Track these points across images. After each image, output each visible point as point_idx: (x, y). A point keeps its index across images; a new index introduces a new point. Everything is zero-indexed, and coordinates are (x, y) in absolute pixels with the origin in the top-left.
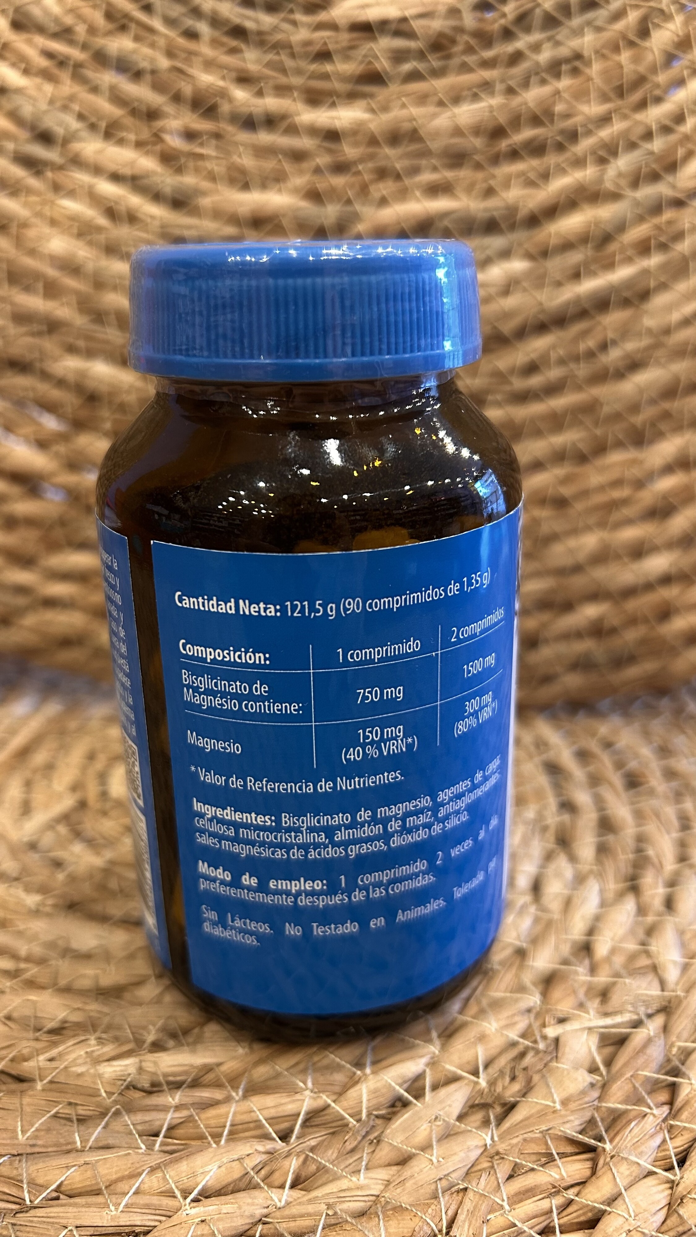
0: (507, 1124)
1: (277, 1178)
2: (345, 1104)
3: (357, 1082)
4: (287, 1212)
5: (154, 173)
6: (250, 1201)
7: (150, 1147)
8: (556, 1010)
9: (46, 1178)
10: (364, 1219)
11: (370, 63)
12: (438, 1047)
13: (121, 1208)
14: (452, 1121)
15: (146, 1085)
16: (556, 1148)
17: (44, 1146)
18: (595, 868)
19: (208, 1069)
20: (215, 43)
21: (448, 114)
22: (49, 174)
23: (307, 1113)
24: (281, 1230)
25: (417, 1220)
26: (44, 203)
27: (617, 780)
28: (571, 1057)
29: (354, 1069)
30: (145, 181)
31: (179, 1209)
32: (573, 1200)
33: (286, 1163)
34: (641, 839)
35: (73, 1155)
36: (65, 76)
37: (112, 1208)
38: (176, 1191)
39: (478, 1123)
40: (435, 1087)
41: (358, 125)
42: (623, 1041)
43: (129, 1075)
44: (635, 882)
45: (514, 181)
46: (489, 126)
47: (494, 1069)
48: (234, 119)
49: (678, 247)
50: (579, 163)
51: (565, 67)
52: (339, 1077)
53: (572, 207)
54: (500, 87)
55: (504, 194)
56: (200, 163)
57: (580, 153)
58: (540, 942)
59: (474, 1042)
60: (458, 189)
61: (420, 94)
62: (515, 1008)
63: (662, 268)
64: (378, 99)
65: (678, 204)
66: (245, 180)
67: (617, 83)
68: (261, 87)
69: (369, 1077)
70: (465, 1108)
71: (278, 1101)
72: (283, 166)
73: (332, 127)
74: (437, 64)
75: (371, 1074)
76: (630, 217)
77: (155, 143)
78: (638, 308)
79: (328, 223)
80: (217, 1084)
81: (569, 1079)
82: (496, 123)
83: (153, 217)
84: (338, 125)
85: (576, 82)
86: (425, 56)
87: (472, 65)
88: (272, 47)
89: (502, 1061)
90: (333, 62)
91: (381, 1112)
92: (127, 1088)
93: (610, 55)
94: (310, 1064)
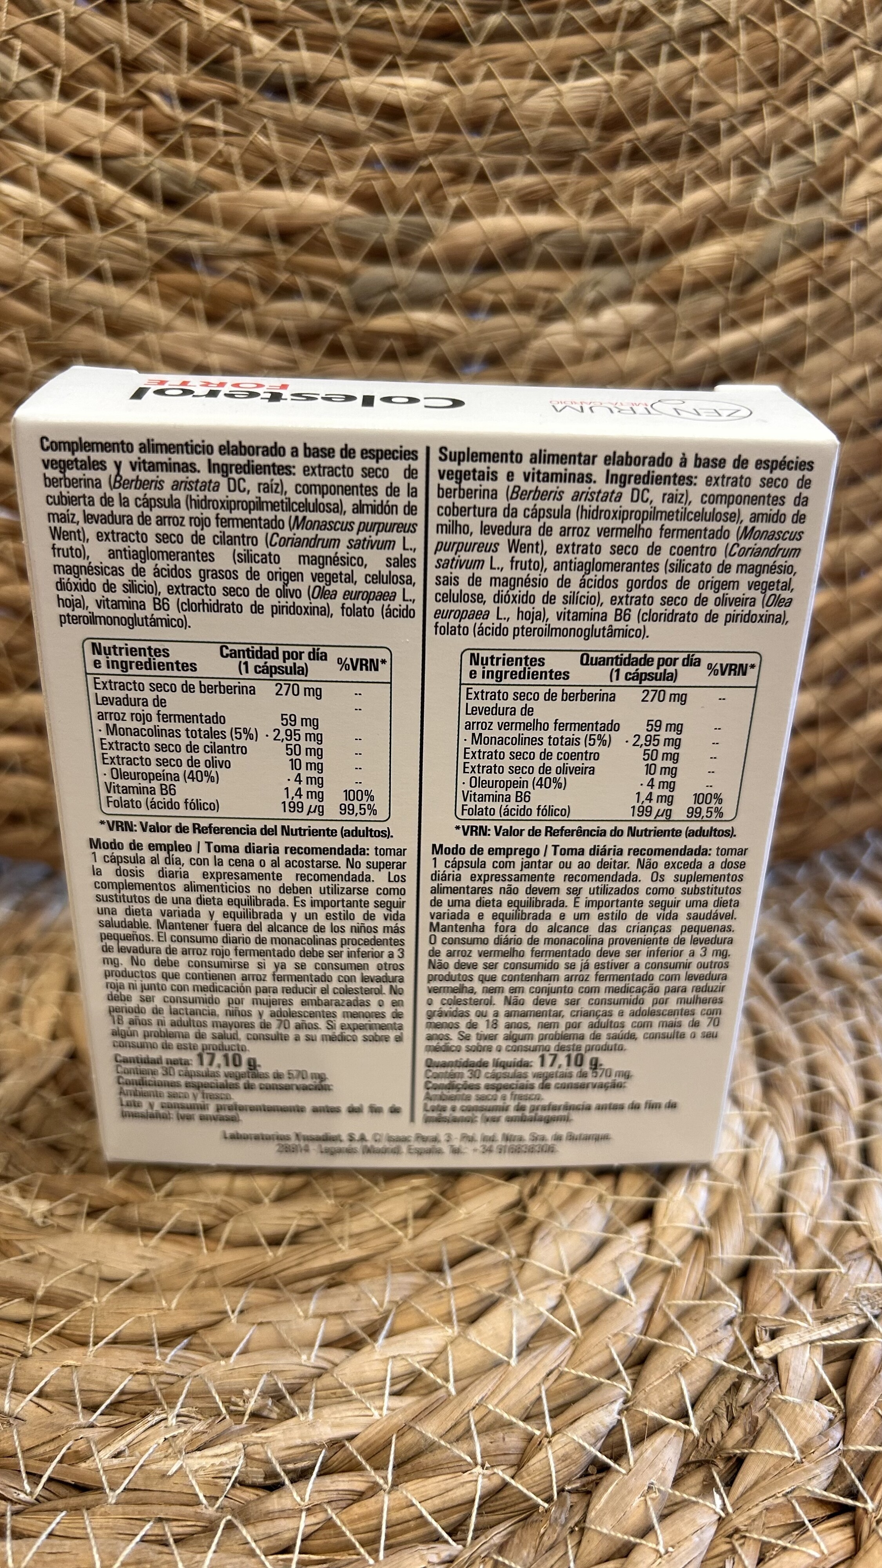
0: (739, 1487)
2: (527, 1479)
3: (539, 1445)
5: (139, 151)
8: (766, 1318)
11: (443, 10)
12: (629, 1384)
14: (670, 1490)
15: (260, 1480)
16: (806, 1514)
18: (767, 1111)
19: (336, 1446)
21: (549, 90)
23: (483, 1498)
28: (797, 1384)
29: (529, 1427)
30: (125, 163)
34: (812, 1069)
39: (699, 1487)
40: (638, 1442)
41: (428, 98)
42: (852, 1354)
43: (234, 1468)
44: (821, 1132)
45: (637, 192)
46: (603, 112)
47: (704, 1409)
48: (250, 80)
49: (840, 292)
50: (719, 172)
51: (704, 36)
52: (513, 1441)
53: (709, 231)
54: (619, 57)
55: (623, 210)
56: (206, 140)
57: (721, 158)
58: (725, 1224)
59: (676, 1374)
60: (563, 199)
61: (512, 59)
62: (715, 1321)
63: (820, 319)
64: (454, 62)
65: (842, 234)
66: (270, 169)
67: (768, 63)
68: (292, 34)
69: (554, 1439)
70: (679, 1468)
71: (443, 1486)
72: (324, 151)
73: (391, 99)
74: (535, 19)
75: (554, 1434)
76: (783, 250)
77: (139, 107)
78: (790, 373)
79: (389, 239)
80: (352, 1467)
81: (805, 1417)
82: (612, 108)
83: (138, 216)
84: (402, 97)
85: (716, 57)
86: (520, 6)
87: (582, 23)
89: (713, 1397)
90: (394, 5)
91: (574, 1486)
92: (233, 1486)
93: (760, 23)
94: (473, 1426)
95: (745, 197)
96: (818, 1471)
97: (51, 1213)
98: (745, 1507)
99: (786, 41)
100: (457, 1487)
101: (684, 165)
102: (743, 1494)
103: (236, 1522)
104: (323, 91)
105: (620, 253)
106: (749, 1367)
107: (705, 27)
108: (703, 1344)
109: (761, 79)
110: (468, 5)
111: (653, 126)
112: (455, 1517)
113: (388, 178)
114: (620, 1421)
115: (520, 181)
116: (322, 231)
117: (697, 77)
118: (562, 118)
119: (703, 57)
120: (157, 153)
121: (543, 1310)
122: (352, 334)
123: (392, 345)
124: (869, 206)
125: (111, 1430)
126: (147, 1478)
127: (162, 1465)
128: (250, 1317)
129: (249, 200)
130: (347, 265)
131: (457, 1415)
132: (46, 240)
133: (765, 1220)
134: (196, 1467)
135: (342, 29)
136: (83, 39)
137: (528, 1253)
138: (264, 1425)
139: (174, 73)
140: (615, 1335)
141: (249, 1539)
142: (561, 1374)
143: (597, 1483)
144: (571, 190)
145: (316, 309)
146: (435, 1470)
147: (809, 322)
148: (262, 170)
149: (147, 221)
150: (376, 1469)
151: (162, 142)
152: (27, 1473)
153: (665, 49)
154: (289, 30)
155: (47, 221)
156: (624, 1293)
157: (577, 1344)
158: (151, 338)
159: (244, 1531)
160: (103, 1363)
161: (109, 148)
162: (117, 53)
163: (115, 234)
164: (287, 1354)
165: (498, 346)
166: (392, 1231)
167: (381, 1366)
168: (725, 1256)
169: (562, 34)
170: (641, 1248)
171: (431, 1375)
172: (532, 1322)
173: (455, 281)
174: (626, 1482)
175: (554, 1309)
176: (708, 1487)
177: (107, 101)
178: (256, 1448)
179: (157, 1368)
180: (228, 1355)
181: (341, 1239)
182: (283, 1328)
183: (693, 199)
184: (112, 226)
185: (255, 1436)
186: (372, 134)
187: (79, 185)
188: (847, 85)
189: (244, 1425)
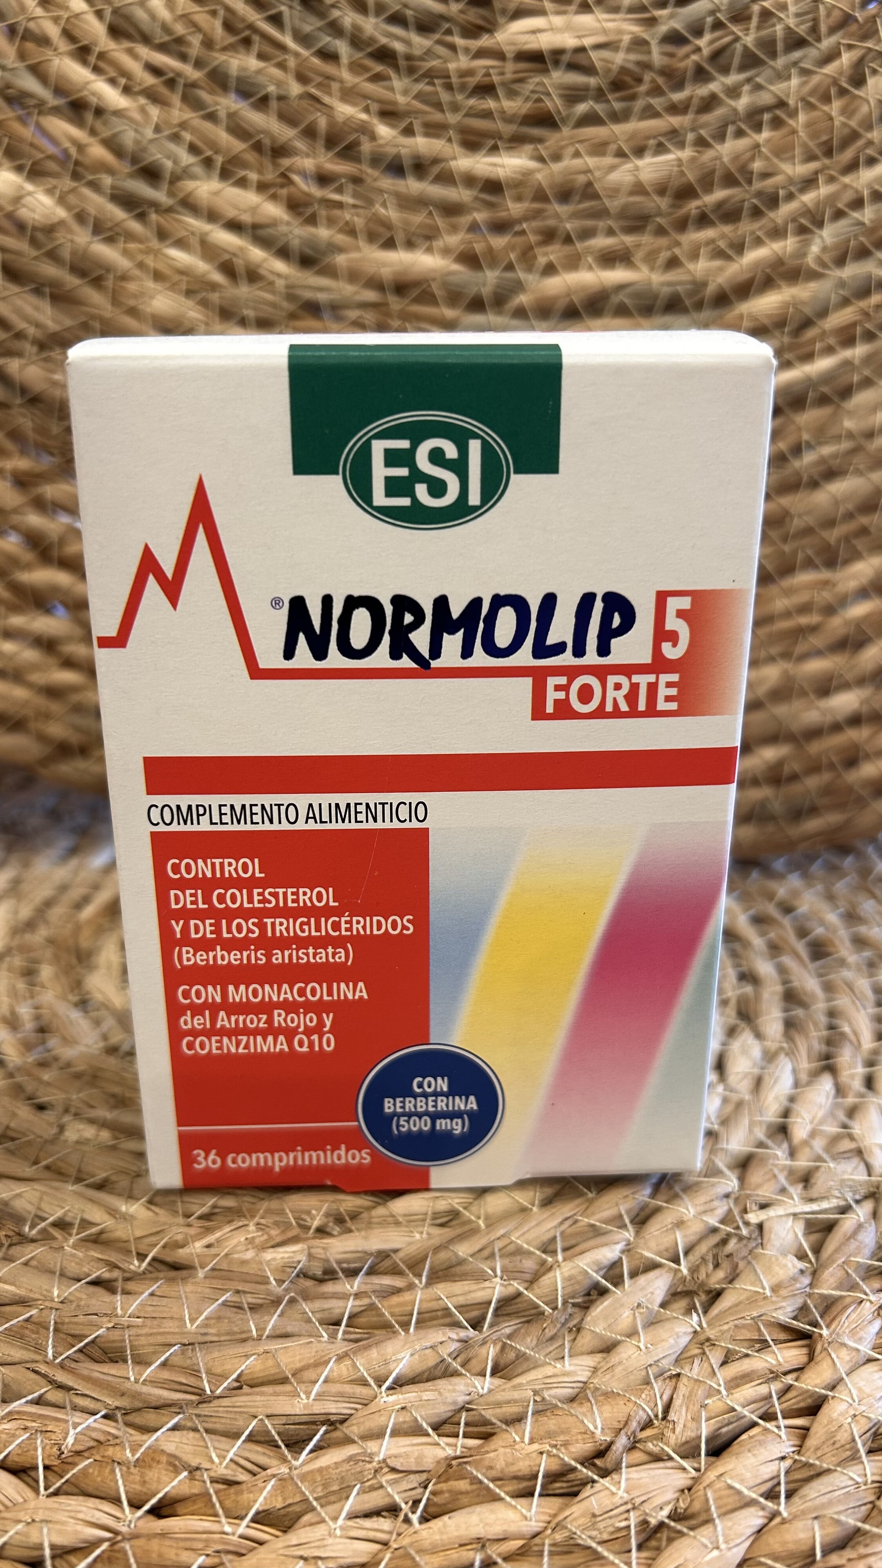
0: (715, 1310)
1: (475, 1365)
2: (537, 1291)
3: (550, 1269)
4: (491, 1399)
5: (281, 222)
6: (451, 1387)
7: (333, 1336)
8: (758, 1195)
9: (226, 1367)
10: (575, 1405)
11: (539, 100)
12: (632, 1233)
13: (312, 1396)
14: (656, 1308)
15: (319, 1273)
16: (770, 1335)
17: (216, 1335)
18: (785, 1045)
19: (383, 1255)
20: (356, 67)
21: (629, 166)
22: (154, 217)
23: (499, 1301)
24: (488, 1417)
25: (631, 1405)
26: (148, 251)
27: (801, 947)
28: (777, 1243)
29: (544, 1256)
30: (270, 231)
31: (376, 1397)
32: (791, 1386)
33: (483, 1351)
34: (832, 1014)
35: (250, 1343)
36: (176, 99)
37: (303, 1396)
38: (369, 1379)
39: (682, 1311)
40: (634, 1274)
41: (524, 174)
42: (829, 1227)
43: (299, 1262)
44: (831, 1061)
45: (703, 251)
46: (676, 183)
47: (695, 1257)
48: (376, 160)
50: (777, 233)
52: (529, 1264)
53: (768, 284)
54: (690, 137)
55: (691, 266)
56: (337, 212)
57: (779, 221)
58: (733, 1125)
59: (672, 1229)
60: (638, 257)
61: (597, 141)
62: (713, 1193)
63: (868, 360)
64: (547, 144)
66: (389, 235)
67: (824, 138)
68: (411, 123)
69: (563, 1265)
70: (668, 1294)
71: (467, 1288)
72: (434, 219)
73: (493, 176)
74: (617, 106)
75: (564, 1261)
76: (834, 300)
77: (282, 186)
78: (838, 406)
79: (486, 291)
80: (395, 1271)
81: (778, 1265)
82: (684, 180)
83: (279, 275)
84: (501, 174)
85: (777, 134)
86: (605, 95)
87: (659, 109)
88: (424, 75)
89: (703, 1248)
90: (496, 97)
91: (576, 1301)
92: (298, 1276)
93: (818, 104)
94: (496, 1250)
95: (801, 253)
96: (784, 1304)
98: (718, 1324)
99: (842, 119)
100: (479, 1289)
101: (746, 227)
102: (717, 1315)
103: (297, 1299)
104: (435, 170)
105: (687, 302)
106: (738, 1228)
107: (769, 109)
108: (700, 1209)
109: (818, 152)
110: (562, 96)
111: (719, 194)
112: (475, 1314)
113: (487, 241)
114: (621, 1259)
115: (601, 242)
116: (430, 286)
117: (759, 151)
118: (639, 189)
119: (765, 134)
120: (296, 223)
125: (204, 1230)
126: (229, 1262)
127: (242, 1255)
129: (370, 260)
130: (450, 314)
131: (484, 1241)
132: (203, 294)
133: (769, 1123)
134: (269, 1259)
135: (452, 118)
136: (240, 131)
138: (325, 1236)
139: (314, 158)
140: (625, 1197)
141: (308, 1311)
142: (575, 1221)
143: (595, 1300)
144: (645, 249)
146: (464, 1277)
147: (857, 362)
149: (285, 278)
150: (415, 1275)
151: (299, 214)
152: (137, 1253)
154: (409, 120)
155: (205, 279)
157: (591, 1201)
159: (304, 1305)
161: (258, 219)
162: (267, 142)
163: (260, 289)
167: (422, 1208)
168: (730, 1147)
169: (641, 118)
171: (466, 1212)
174: (621, 1300)
176: (689, 1309)
177: (258, 181)
178: (318, 1250)
183: (754, 256)
185: (317, 1243)
186: (475, 205)
187: (230, 249)
189: (309, 1234)
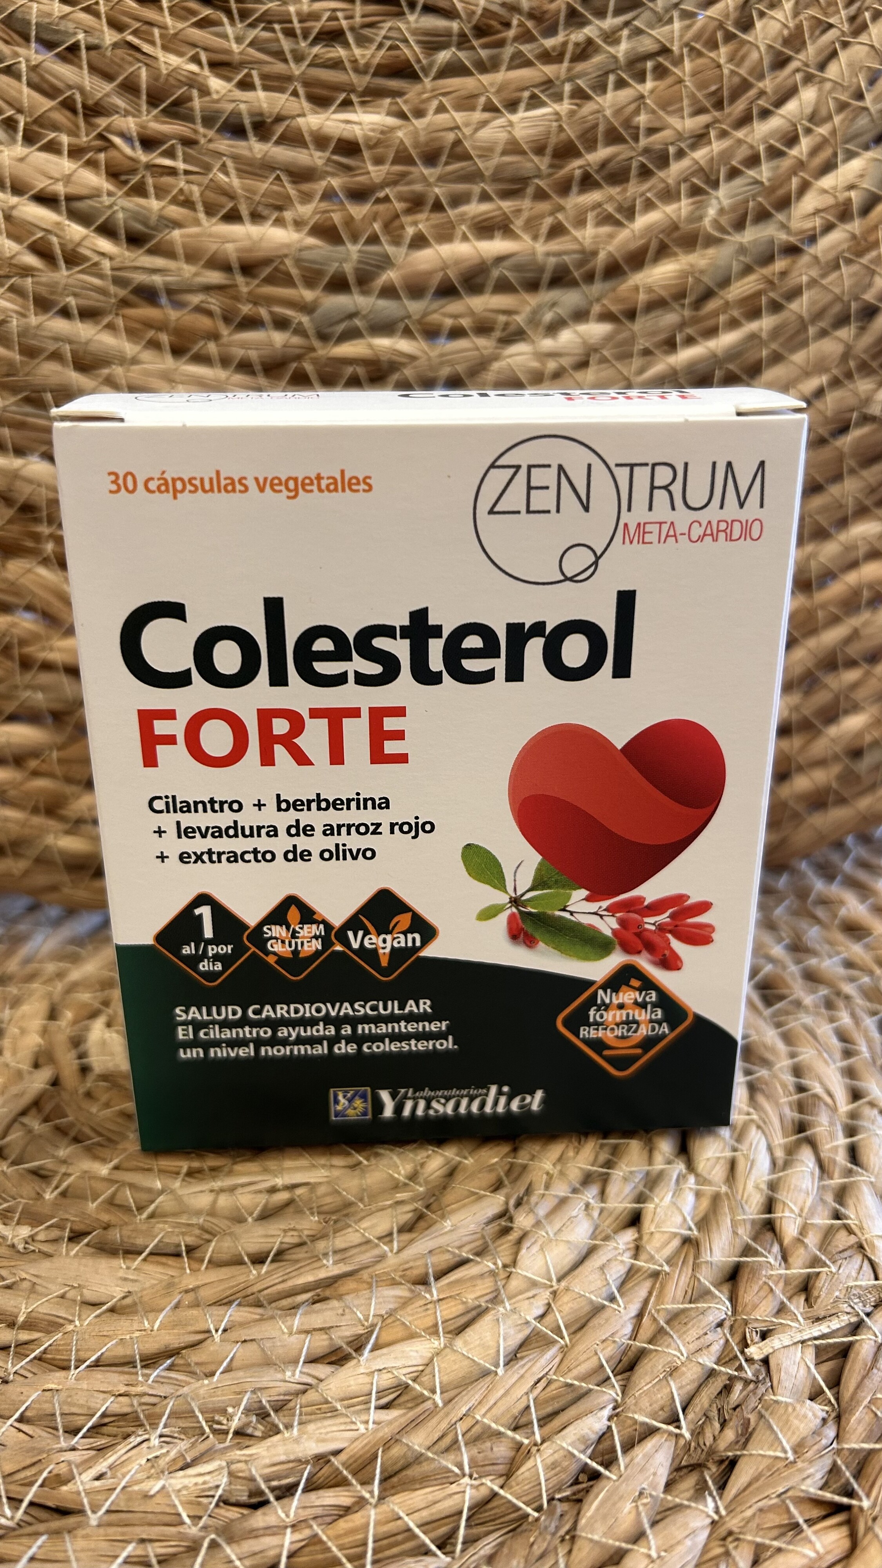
0: (732, 1489)
2: (516, 1488)
3: (528, 1454)
5: (102, 192)
8: (756, 1320)
11: (394, 47)
12: (619, 1390)
14: (662, 1495)
15: (244, 1498)
16: (800, 1514)
19: (323, 1460)
21: (500, 121)
23: (470, 1509)
28: (789, 1384)
30: (88, 203)
39: (692, 1492)
40: (628, 1447)
41: (382, 132)
42: (844, 1352)
43: (218, 1487)
44: (808, 1133)
45: (590, 216)
46: (553, 141)
47: (696, 1412)
48: (208, 120)
49: (794, 306)
50: (669, 195)
51: (649, 64)
52: (502, 1451)
53: (663, 251)
54: (567, 87)
55: (577, 233)
56: (167, 180)
57: (670, 181)
58: (714, 1228)
59: (665, 1377)
60: (518, 224)
61: (463, 93)
62: (703, 1324)
63: (775, 332)
64: (407, 97)
65: (793, 250)
66: (231, 205)
67: (713, 88)
68: (249, 75)
69: (542, 1448)
70: (671, 1473)
71: (430, 1498)
72: (284, 186)
73: (346, 135)
74: (484, 53)
75: (543, 1442)
76: (736, 267)
77: (100, 150)
79: (348, 268)
80: (340, 1482)
81: (797, 1417)
82: (563, 136)
83: (103, 254)
84: (357, 132)
85: (662, 84)
86: (470, 41)
87: (530, 56)
88: (258, 20)
89: (704, 1400)
90: (346, 45)
91: (564, 1494)
92: (217, 1505)
93: (704, 50)
94: (460, 1437)
95: (697, 217)
96: (811, 1471)
97: (32, 1238)
98: (738, 1509)
99: (729, 66)
100: (445, 1498)
101: (635, 188)
102: (736, 1496)
103: (220, 1540)
104: (280, 129)
105: (576, 274)
106: (740, 1368)
107: (650, 56)
108: (693, 1347)
109: (707, 103)
110: (418, 42)
111: (603, 153)
112: (443, 1530)
113: (345, 209)
114: (609, 1428)
115: (475, 209)
116: (282, 262)
117: (644, 103)
118: (513, 148)
119: (649, 84)
120: (120, 193)
121: (529, 1318)
122: (314, 362)
123: (355, 372)
124: (818, 222)
125: (93, 1453)
126: (129, 1499)
127: (145, 1486)
128: (233, 1335)
129: (210, 235)
130: (308, 295)
131: (444, 1425)
132: (13, 280)
133: (753, 1222)
134: (179, 1487)
135: (297, 70)
136: (45, 86)
137: (514, 1263)
138: (248, 1443)
139: (134, 116)
140: (604, 1341)
141: (234, 1557)
142: (550, 1383)
143: (587, 1491)
144: (525, 215)
145: (279, 338)
146: (423, 1481)
147: (764, 335)
148: (223, 207)
149: (111, 259)
150: (363, 1483)
151: (124, 183)
152: (9, 1498)
153: (612, 78)
154: (246, 71)
155: (14, 261)
156: (612, 1299)
157: (565, 1351)
158: (118, 371)
159: (228, 1550)
160: (84, 1386)
161: (73, 190)
162: (78, 98)
163: (81, 272)
164: (272, 1371)
165: (460, 369)
166: (377, 1245)
167: (367, 1379)
168: (714, 1257)
169: (510, 68)
170: (628, 1254)
171: (417, 1387)
172: (520, 1331)
173: (415, 307)
174: (617, 1488)
175: (542, 1316)
176: (701, 1490)
177: (69, 145)
178: (241, 1466)
179: (139, 1389)
180: (213, 1374)
181: (326, 1255)
182: (268, 1344)
183: (645, 221)
184: (78, 264)
185: (238, 1454)
186: (329, 169)
187: (44, 226)
188: (791, 107)
189: (227, 1444)
